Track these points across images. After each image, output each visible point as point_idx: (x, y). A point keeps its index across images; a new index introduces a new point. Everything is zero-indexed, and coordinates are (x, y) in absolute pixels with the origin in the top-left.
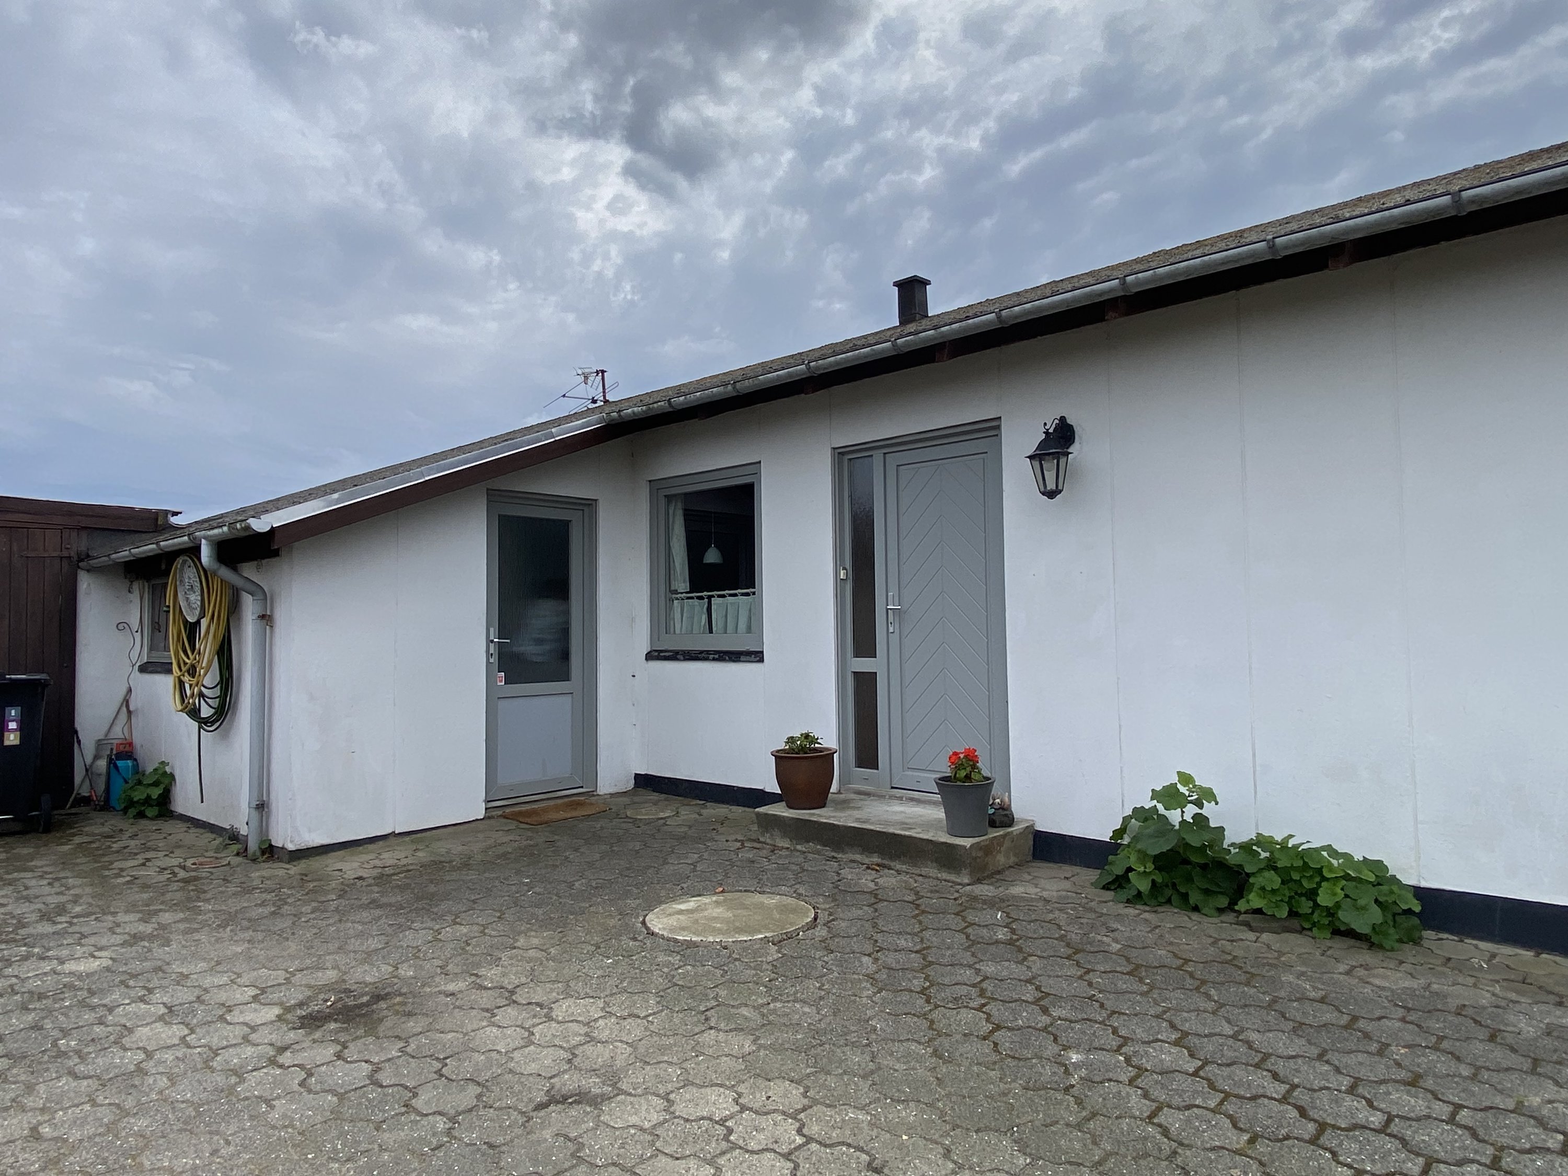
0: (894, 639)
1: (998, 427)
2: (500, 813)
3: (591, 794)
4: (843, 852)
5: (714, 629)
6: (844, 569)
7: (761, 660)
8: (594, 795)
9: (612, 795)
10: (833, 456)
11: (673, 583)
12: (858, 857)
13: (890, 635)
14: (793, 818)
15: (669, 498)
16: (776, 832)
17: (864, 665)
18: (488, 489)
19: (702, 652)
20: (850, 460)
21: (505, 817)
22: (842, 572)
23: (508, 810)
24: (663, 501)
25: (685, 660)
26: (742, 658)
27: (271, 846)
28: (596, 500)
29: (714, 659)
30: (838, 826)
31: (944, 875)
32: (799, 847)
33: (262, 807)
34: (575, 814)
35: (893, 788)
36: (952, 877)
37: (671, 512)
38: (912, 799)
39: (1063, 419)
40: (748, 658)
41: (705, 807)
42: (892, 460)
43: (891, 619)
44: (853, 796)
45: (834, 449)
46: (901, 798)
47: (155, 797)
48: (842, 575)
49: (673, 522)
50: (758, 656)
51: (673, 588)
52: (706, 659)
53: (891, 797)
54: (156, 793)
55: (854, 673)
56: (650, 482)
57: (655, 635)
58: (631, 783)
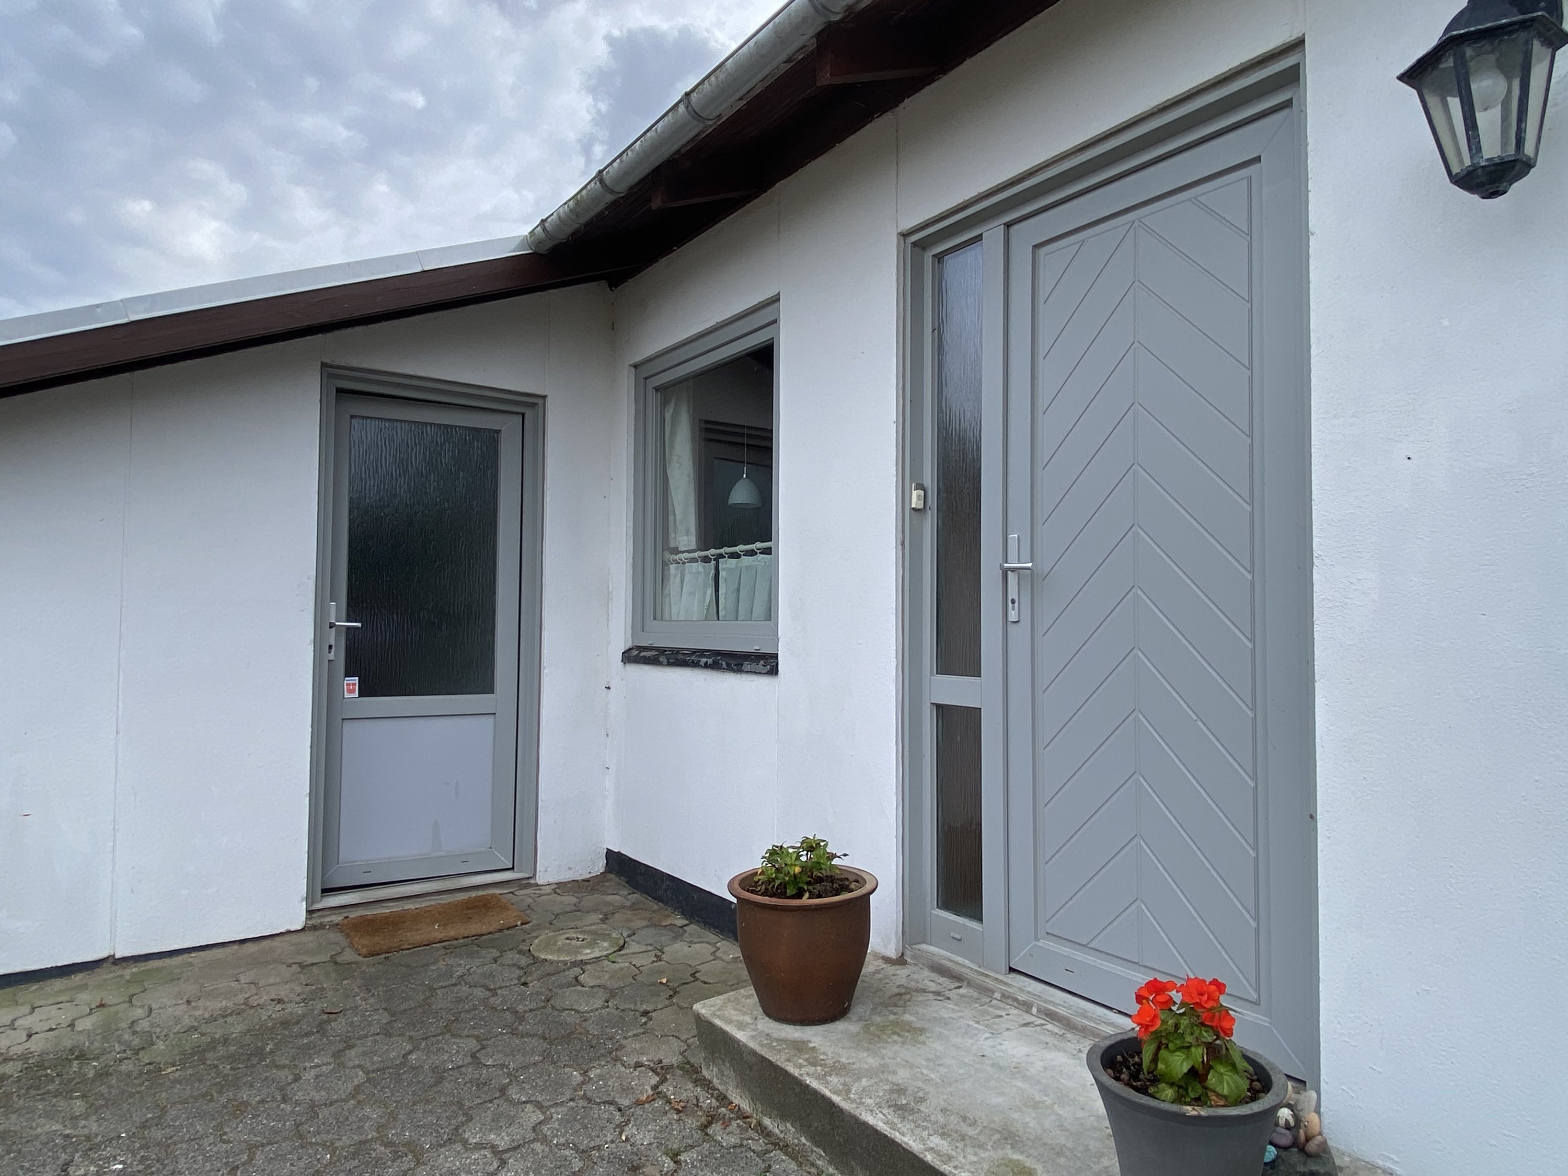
0: (1019, 635)
2: (343, 918)
3: (526, 883)
5: (721, 613)
6: (920, 487)
8: (529, 886)
9: (561, 888)
10: (901, 253)
13: (1010, 626)
17: (956, 690)
18: (324, 365)
19: (694, 652)
20: (939, 258)
21: (347, 927)
22: (915, 494)
25: (670, 664)
26: (747, 666)
28: (544, 397)
29: (706, 666)
35: (1012, 970)
40: (755, 666)
42: (1025, 238)
43: (1013, 593)
45: (905, 235)
46: (1026, 1007)
48: (916, 499)
49: (673, 433)
50: (769, 665)
51: (672, 545)
52: (695, 665)
53: (1005, 996)
55: (939, 707)
56: (636, 366)
57: (639, 622)
58: (600, 866)
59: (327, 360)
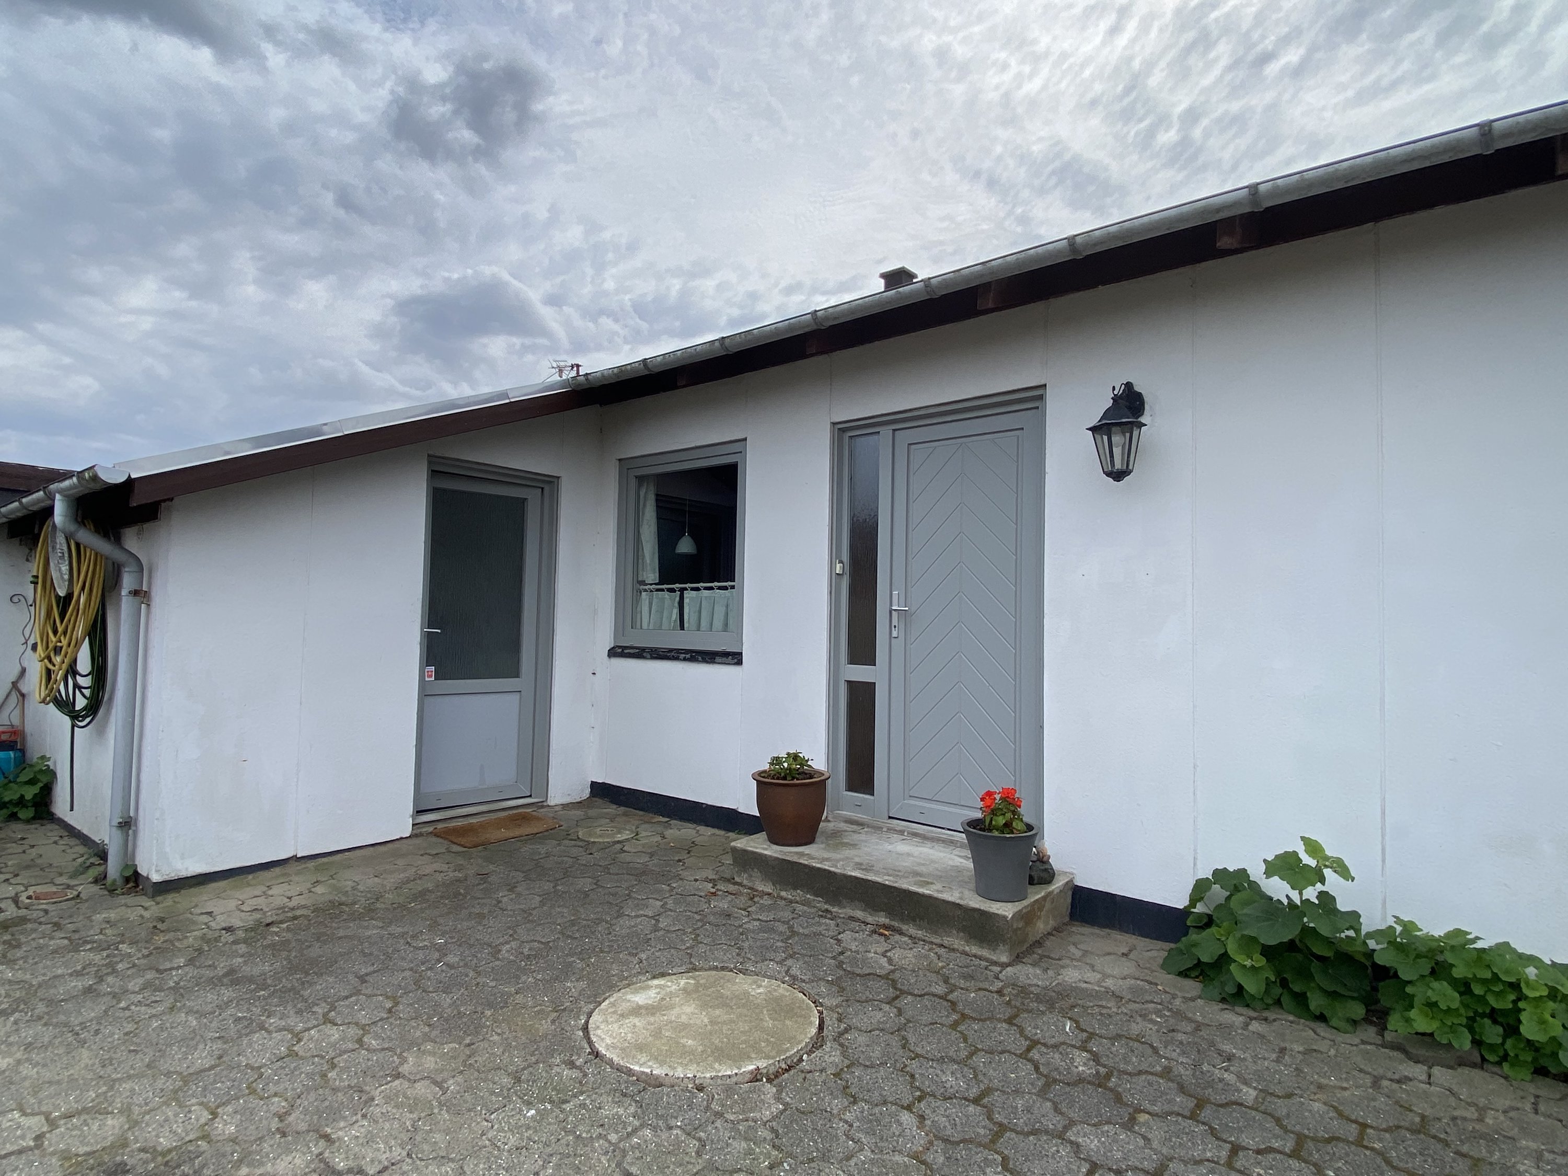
0: (898, 645)
1: (1041, 398)
2: (431, 829)
3: (541, 805)
4: (840, 905)
5: (686, 625)
6: (841, 562)
7: (739, 663)
8: (543, 807)
9: (565, 806)
10: (832, 432)
11: (640, 573)
12: (859, 914)
13: (893, 640)
14: (777, 859)
15: (641, 479)
16: (756, 873)
17: (861, 673)
18: (429, 456)
19: (671, 650)
20: (851, 437)
21: (436, 834)
22: (838, 566)
23: (440, 826)
24: (633, 483)
25: (652, 658)
26: (718, 659)
27: (136, 874)
28: (558, 478)
29: (685, 659)
30: (835, 873)
31: (974, 950)
32: (783, 894)
33: (127, 825)
34: (518, 832)
35: (890, 818)
36: (985, 953)
37: (642, 493)
38: (915, 835)
39: (1129, 385)
40: (724, 659)
41: (667, 826)
42: (904, 437)
43: (895, 622)
44: (843, 826)
45: (834, 424)
46: (901, 832)
47: (28, 797)
48: (838, 568)
49: (644, 505)
50: (736, 658)
51: (640, 579)
52: (676, 659)
53: (889, 829)
54: (30, 793)
55: (849, 682)
56: (620, 460)
57: (619, 629)
58: (587, 793)
59: (431, 453)
